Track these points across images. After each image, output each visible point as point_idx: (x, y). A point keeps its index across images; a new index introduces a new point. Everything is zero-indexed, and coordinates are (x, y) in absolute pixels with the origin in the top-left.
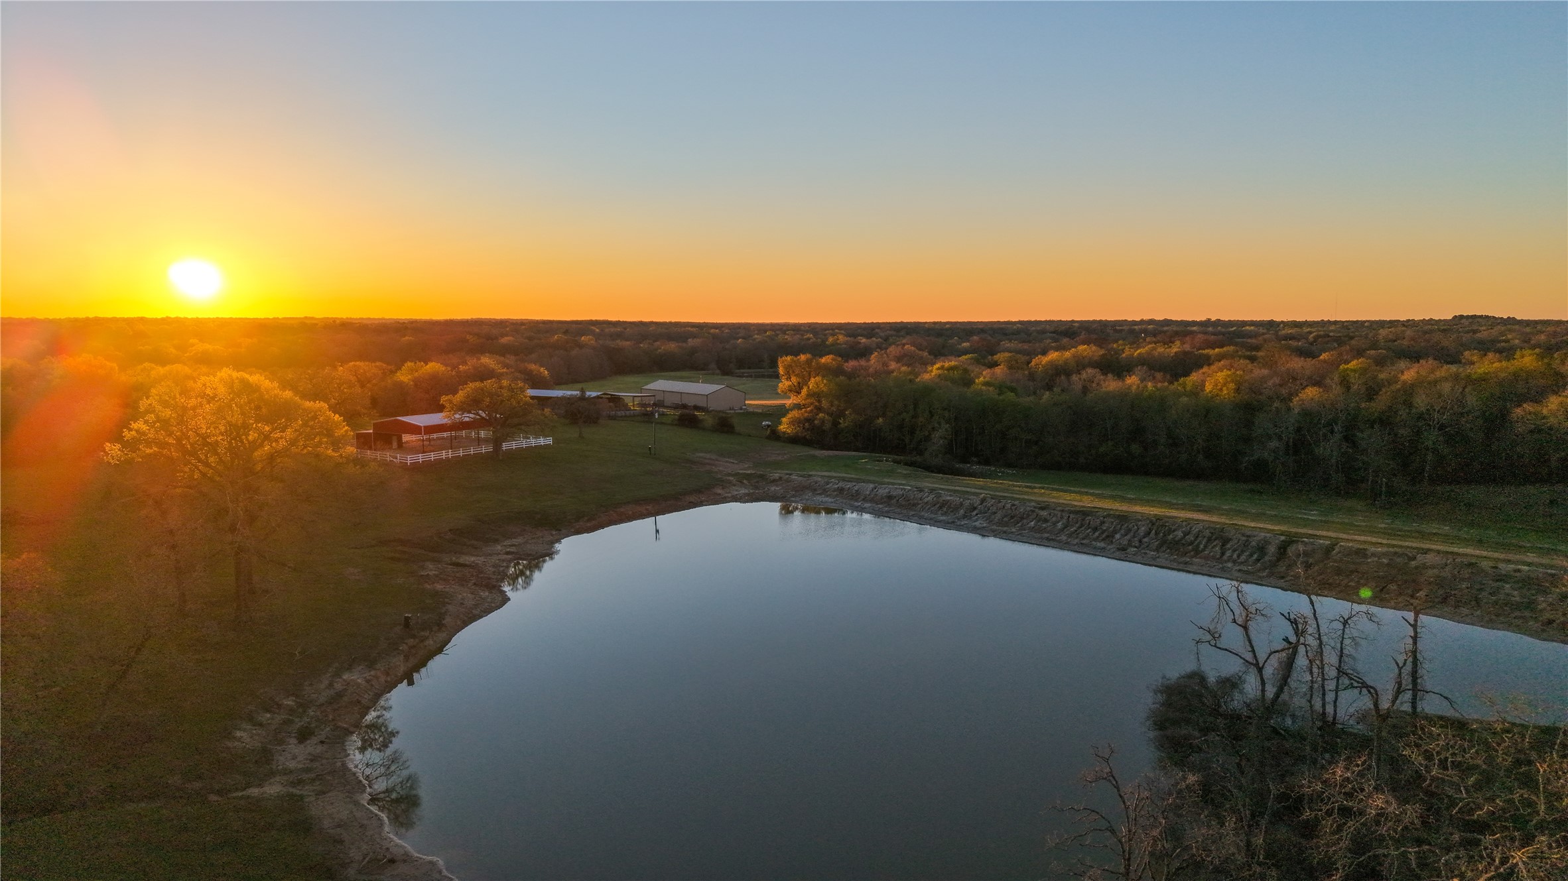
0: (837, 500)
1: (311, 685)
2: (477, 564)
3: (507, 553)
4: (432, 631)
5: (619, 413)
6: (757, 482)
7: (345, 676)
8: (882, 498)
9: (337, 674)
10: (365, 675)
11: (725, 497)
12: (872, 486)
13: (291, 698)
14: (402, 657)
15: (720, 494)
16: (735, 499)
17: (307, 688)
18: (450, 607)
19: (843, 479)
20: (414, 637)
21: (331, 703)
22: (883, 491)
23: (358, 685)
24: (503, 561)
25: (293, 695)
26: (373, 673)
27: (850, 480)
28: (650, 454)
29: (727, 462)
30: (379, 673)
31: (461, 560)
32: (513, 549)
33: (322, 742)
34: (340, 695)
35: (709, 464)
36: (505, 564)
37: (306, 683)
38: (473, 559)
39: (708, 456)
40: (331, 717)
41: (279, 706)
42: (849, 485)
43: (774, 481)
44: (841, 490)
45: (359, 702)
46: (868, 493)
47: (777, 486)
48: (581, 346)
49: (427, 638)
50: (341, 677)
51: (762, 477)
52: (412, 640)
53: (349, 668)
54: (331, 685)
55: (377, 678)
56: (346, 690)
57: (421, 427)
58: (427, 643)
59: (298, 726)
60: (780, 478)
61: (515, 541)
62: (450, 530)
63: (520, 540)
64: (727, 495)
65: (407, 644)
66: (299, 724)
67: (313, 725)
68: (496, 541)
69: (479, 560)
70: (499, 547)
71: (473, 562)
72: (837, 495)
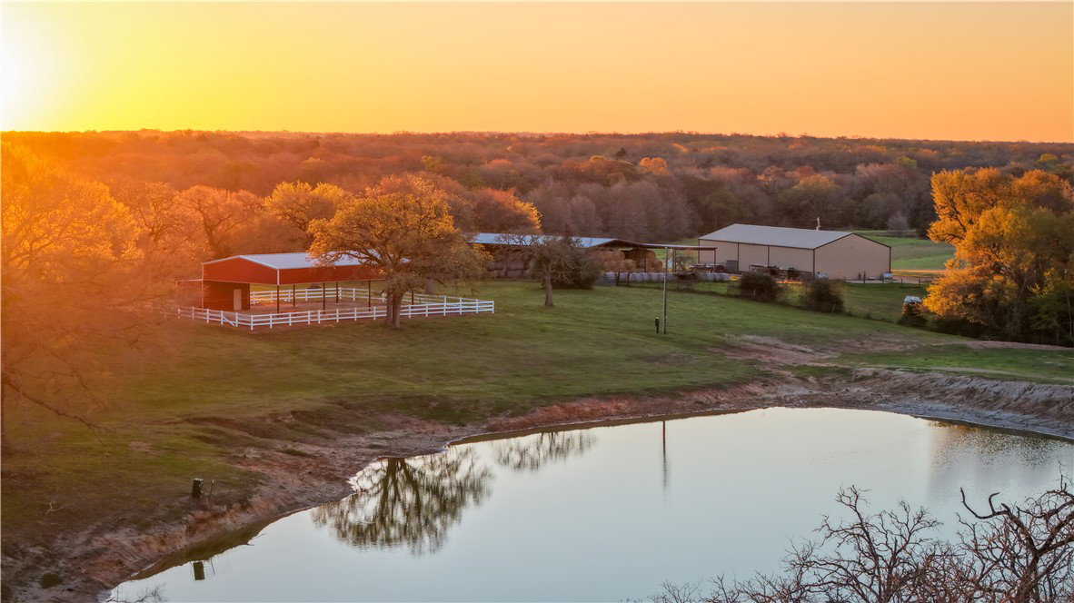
0: (957, 408)
1: (64, 539)
2: (322, 455)
3: (372, 447)
4: (230, 508)
5: (637, 275)
6: (833, 380)
7: (108, 536)
8: (1037, 404)
9: (99, 532)
10: (132, 538)
11: (764, 399)
12: (1025, 385)
13: (39, 547)
14: (184, 528)
15: (755, 394)
16: (780, 402)
17: (59, 541)
18: (263, 488)
19: (981, 376)
20: (205, 509)
21: (86, 558)
22: (1040, 394)
23: (123, 547)
24: (363, 454)
25: (41, 544)
26: (143, 537)
27: (992, 378)
28: (658, 332)
29: (793, 350)
30: (151, 539)
31: (301, 448)
32: (384, 443)
33: (70, 590)
34: (98, 553)
35: (758, 351)
36: (364, 458)
37: (60, 537)
38: (317, 448)
39: (763, 340)
40: (83, 571)
41: (24, 554)
42: (988, 384)
43: (864, 378)
44: (970, 392)
45: (120, 563)
46: (1014, 396)
47: (864, 386)
48: (633, 177)
49: (223, 515)
50: (102, 536)
51: (845, 373)
52: (201, 512)
53: (114, 530)
54: (88, 542)
55: (147, 543)
56: (106, 549)
57: (275, 271)
58: (221, 521)
59: (43, 574)
60: (876, 374)
61: (389, 434)
62: (293, 413)
63: (398, 433)
64: (768, 395)
65: (193, 515)
66: (44, 571)
67: (62, 575)
68: (360, 432)
69: (327, 452)
70: (362, 440)
71: (317, 452)
72: (962, 400)
